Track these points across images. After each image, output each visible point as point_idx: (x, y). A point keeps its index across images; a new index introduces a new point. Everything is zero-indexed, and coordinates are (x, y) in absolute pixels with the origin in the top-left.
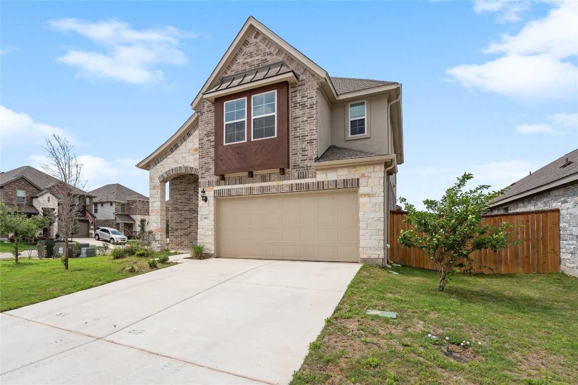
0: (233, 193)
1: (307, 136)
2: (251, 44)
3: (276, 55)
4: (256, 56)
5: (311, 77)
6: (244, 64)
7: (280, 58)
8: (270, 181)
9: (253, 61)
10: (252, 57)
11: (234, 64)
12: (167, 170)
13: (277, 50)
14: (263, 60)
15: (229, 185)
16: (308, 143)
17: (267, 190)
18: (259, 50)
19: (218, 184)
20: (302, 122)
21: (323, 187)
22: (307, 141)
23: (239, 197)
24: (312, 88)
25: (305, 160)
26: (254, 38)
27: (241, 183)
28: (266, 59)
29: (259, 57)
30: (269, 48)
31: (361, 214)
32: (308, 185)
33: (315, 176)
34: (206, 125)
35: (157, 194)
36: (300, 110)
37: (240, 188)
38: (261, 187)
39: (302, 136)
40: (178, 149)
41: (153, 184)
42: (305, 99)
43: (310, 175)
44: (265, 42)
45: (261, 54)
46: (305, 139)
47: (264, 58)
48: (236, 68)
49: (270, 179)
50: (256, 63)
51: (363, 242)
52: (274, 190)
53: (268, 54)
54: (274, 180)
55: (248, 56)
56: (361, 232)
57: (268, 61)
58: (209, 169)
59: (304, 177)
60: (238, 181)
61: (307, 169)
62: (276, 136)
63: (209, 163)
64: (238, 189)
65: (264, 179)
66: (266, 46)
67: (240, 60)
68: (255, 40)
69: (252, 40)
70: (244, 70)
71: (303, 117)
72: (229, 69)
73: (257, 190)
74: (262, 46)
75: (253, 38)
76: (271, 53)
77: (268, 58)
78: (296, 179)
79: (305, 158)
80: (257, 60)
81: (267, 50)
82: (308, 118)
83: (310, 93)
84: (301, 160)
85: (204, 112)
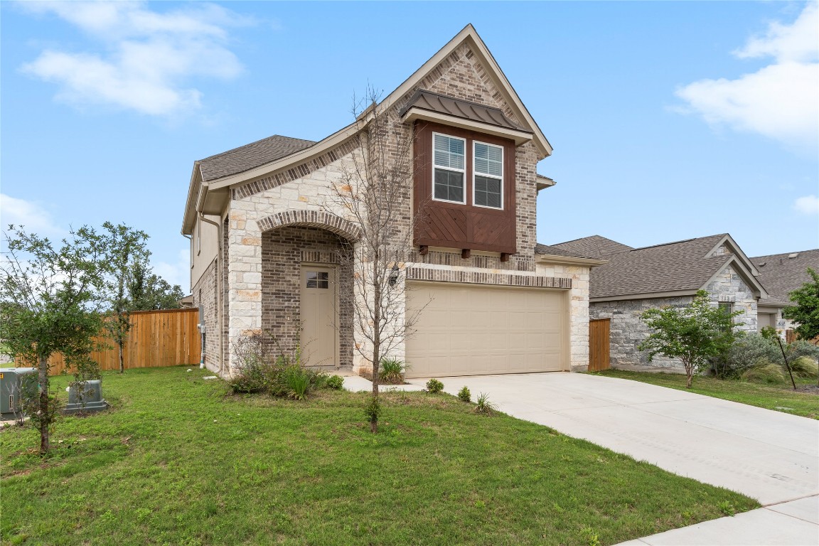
0: (437, 277)
1: (527, 218)
2: (461, 62)
3: (493, 97)
4: (469, 84)
5: (531, 147)
6: (451, 85)
7: (498, 104)
8: (486, 267)
9: (464, 89)
10: (463, 82)
11: (437, 78)
12: (282, 210)
13: (495, 92)
14: (476, 95)
15: (429, 263)
16: (528, 227)
17: (483, 279)
18: (472, 78)
19: (413, 258)
20: (523, 199)
21: (542, 284)
22: (527, 224)
23: (444, 285)
24: (532, 160)
25: (525, 248)
26: (467, 56)
27: (448, 263)
28: (480, 96)
29: (472, 88)
30: (485, 83)
31: (573, 318)
32: (527, 279)
33: (535, 270)
34: (390, 155)
35: (254, 256)
36: (520, 183)
37: (447, 271)
38: (475, 273)
39: (523, 217)
40: (308, 176)
41: (242, 233)
42: (525, 172)
43: (530, 268)
44: (480, 70)
45: (474, 85)
46: (525, 221)
47: (477, 92)
48: (441, 85)
49: (486, 264)
50: (468, 93)
51: (574, 349)
52: (491, 281)
53: (483, 91)
54: (491, 267)
55: (457, 77)
56: (572, 338)
57: (483, 100)
58: (397, 231)
59: (524, 269)
60: (443, 260)
61: (527, 260)
62: (502, 208)
63: (397, 221)
64: (444, 271)
65: (479, 263)
66: (481, 77)
67: (446, 76)
68: (467, 60)
69: (463, 56)
70: (452, 95)
71: (524, 193)
72: (429, 82)
73: (470, 277)
74: (477, 75)
75: (465, 54)
76: (487, 91)
77: (483, 95)
78: (516, 270)
79: (525, 245)
80: (469, 90)
81: (482, 84)
82: (528, 196)
83: (530, 166)
84: (522, 247)
85: (388, 132)
